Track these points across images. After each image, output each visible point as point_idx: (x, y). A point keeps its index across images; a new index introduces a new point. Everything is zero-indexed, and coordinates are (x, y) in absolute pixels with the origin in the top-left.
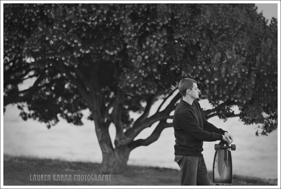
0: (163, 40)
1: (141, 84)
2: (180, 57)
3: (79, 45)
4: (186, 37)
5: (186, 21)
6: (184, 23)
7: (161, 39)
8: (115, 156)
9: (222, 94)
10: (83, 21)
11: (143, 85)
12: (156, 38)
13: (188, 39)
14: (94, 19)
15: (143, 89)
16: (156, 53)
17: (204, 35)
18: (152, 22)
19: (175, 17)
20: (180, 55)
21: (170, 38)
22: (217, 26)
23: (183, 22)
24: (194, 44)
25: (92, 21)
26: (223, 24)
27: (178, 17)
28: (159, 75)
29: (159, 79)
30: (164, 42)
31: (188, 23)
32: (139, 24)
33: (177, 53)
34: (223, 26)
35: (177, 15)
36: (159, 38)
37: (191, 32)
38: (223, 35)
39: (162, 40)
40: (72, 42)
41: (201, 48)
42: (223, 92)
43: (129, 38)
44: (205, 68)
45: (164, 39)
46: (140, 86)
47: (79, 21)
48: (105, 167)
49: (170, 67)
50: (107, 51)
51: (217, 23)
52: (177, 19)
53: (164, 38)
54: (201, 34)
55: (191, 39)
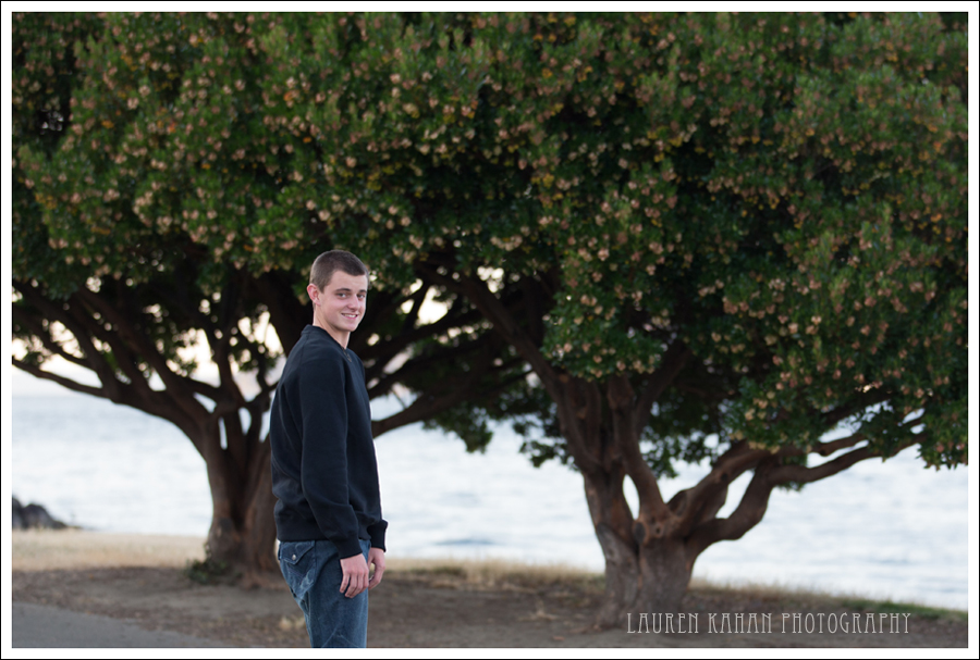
0: (661, 197)
1: (598, 342)
2: (728, 251)
3: (405, 221)
4: (746, 185)
5: (748, 133)
6: (741, 141)
7: (652, 192)
8: (639, 572)
9: (842, 368)
10: (406, 142)
11: (608, 343)
12: (638, 190)
13: (753, 190)
14: (434, 136)
15: (608, 360)
16: (631, 239)
17: (809, 177)
18: (636, 142)
19: (713, 123)
20: (728, 244)
21: (688, 189)
22: (848, 145)
23: (737, 137)
24: (773, 207)
25: (432, 143)
26: (869, 138)
27: (722, 122)
28: (665, 313)
29: (667, 323)
30: (663, 204)
31: (756, 140)
32: (592, 148)
33: (718, 240)
34: (868, 145)
35: (717, 115)
36: (646, 192)
37: (767, 167)
38: (877, 176)
39: (658, 198)
40: (385, 213)
41: (795, 220)
42: (844, 361)
43: (552, 195)
44: (794, 284)
45: (663, 191)
46: (595, 350)
47: (395, 145)
48: (612, 607)
49: (699, 286)
50: (495, 240)
51: (845, 136)
52: (718, 126)
53: (664, 188)
54: (799, 175)
55: (761, 191)
